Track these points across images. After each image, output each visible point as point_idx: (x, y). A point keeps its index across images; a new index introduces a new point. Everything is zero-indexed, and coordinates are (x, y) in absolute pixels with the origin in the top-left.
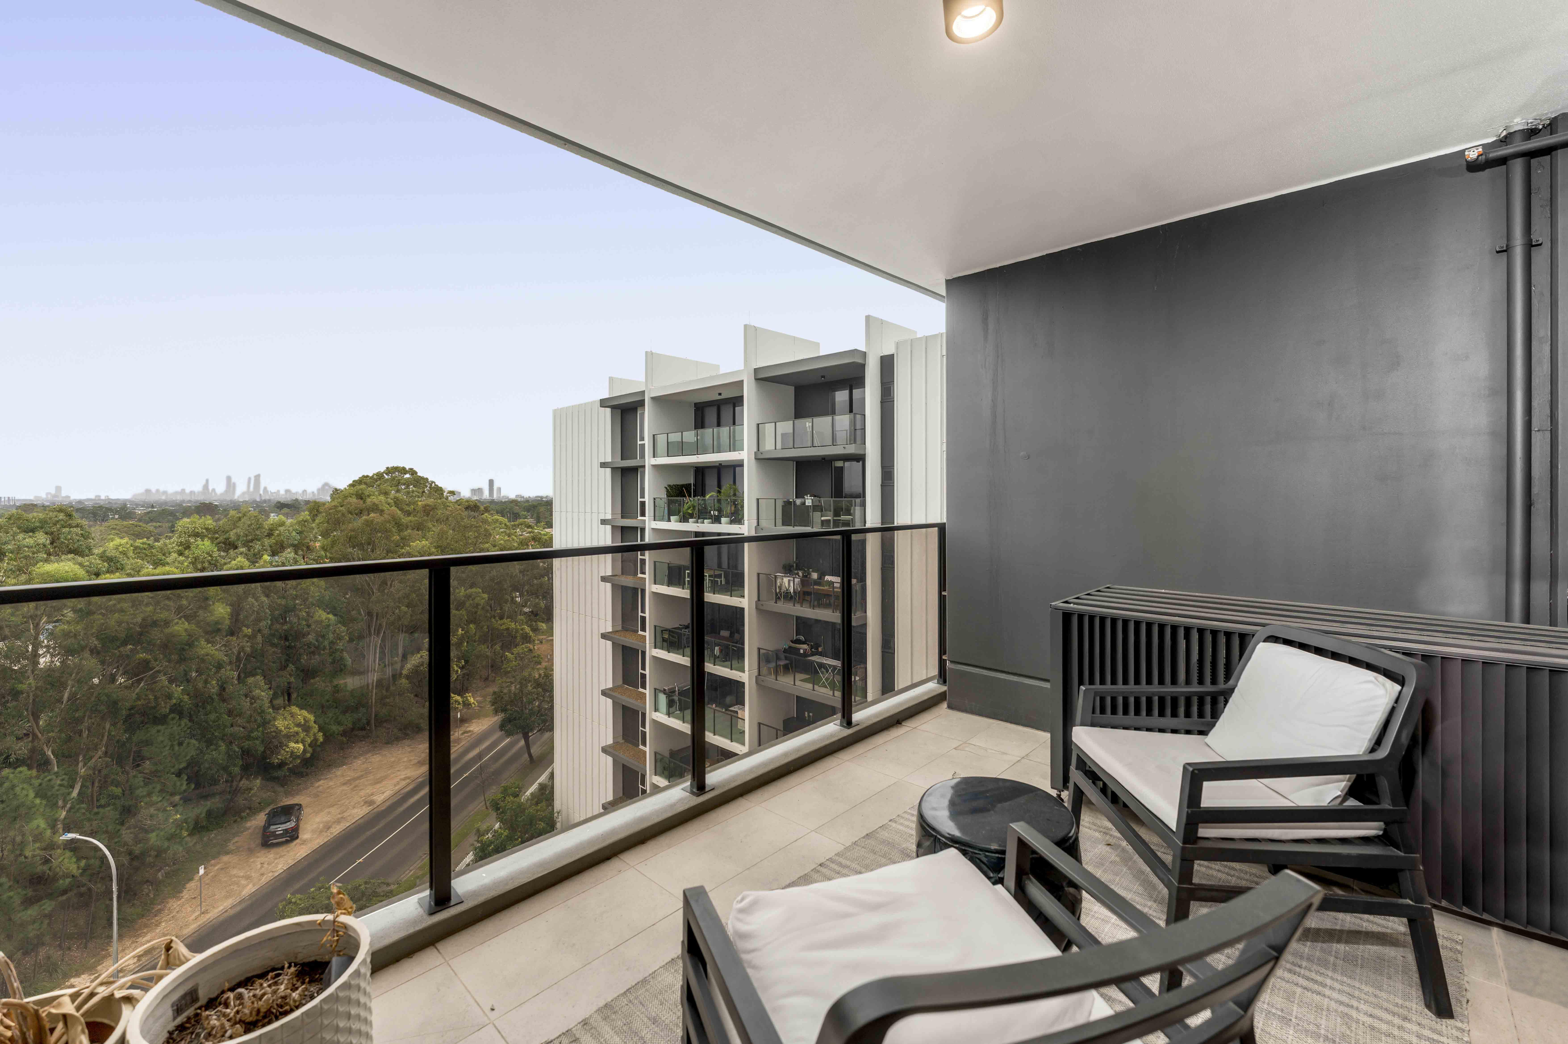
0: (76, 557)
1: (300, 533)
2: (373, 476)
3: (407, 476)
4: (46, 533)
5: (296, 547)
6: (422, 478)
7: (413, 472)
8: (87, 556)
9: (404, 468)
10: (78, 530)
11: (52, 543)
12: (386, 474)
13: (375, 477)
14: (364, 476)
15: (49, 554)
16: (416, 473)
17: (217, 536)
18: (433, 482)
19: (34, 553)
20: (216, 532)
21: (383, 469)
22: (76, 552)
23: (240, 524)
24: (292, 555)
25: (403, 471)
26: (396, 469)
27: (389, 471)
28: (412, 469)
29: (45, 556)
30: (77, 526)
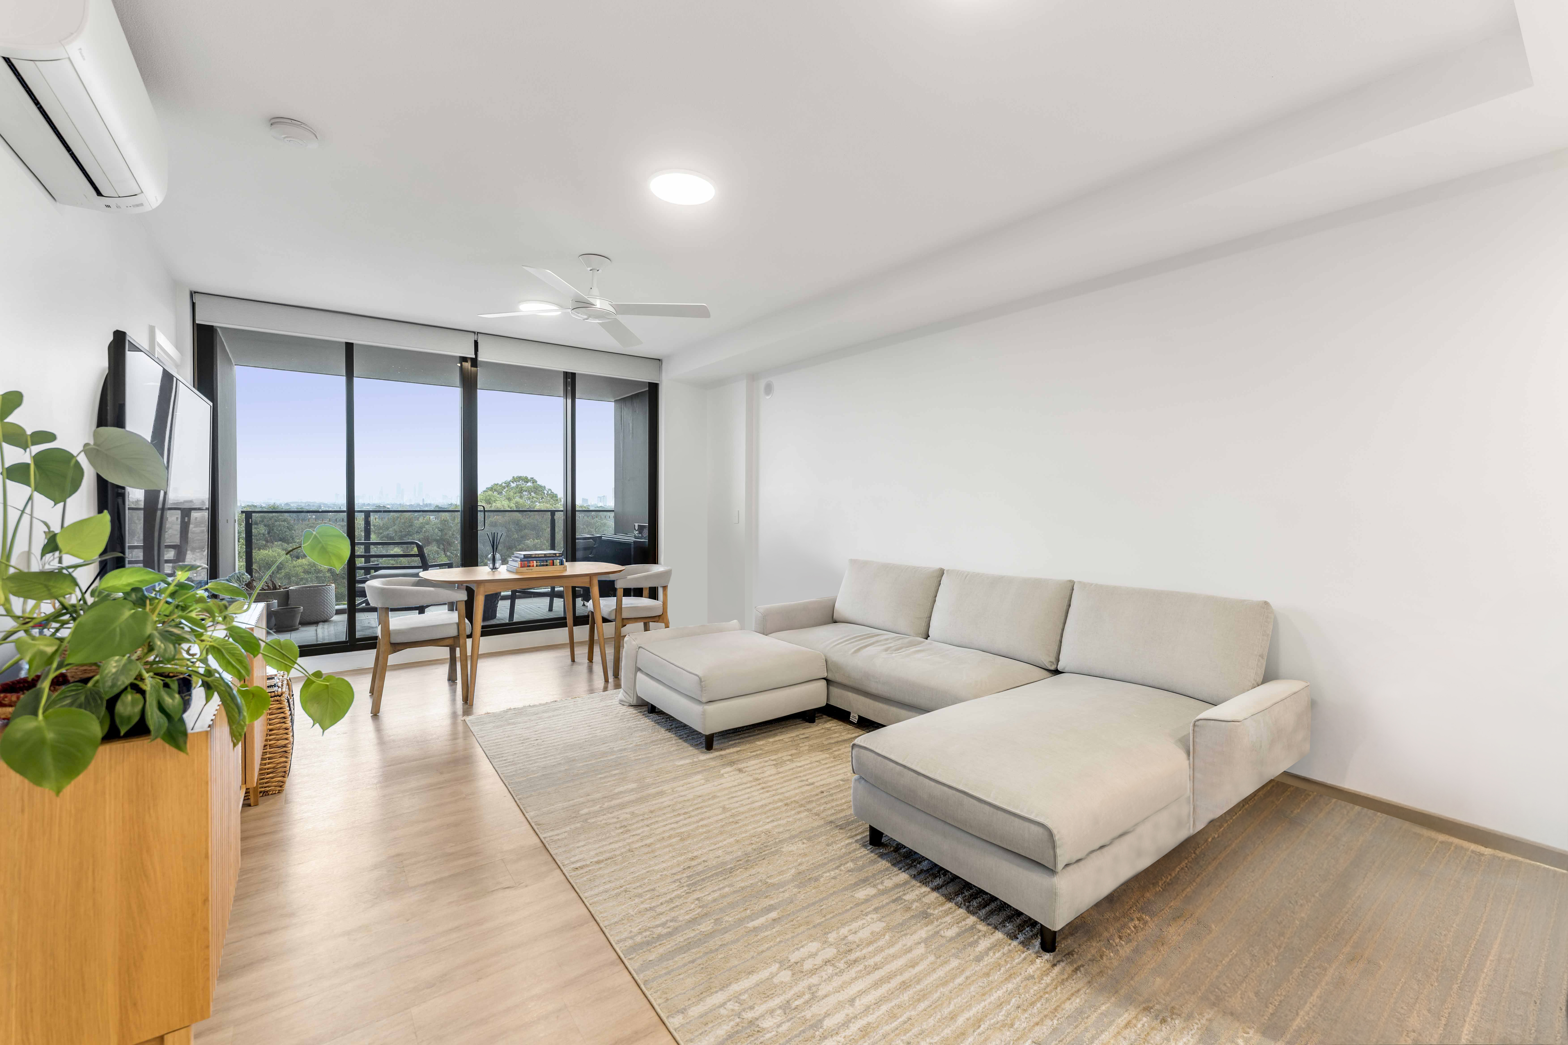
0: (283, 543)
1: (441, 530)
2: (502, 484)
3: (529, 484)
4: (265, 526)
5: (439, 542)
6: (541, 486)
7: (534, 481)
8: (291, 543)
9: (526, 478)
10: (285, 524)
11: (269, 533)
12: (512, 482)
13: (504, 485)
14: (495, 484)
15: (267, 541)
16: (536, 482)
17: (381, 531)
18: (549, 490)
19: (257, 541)
20: (381, 528)
21: (510, 478)
22: (283, 540)
23: (397, 522)
24: (435, 548)
25: (526, 480)
26: (520, 478)
27: (515, 480)
28: (533, 478)
29: (264, 542)
30: (284, 521)
